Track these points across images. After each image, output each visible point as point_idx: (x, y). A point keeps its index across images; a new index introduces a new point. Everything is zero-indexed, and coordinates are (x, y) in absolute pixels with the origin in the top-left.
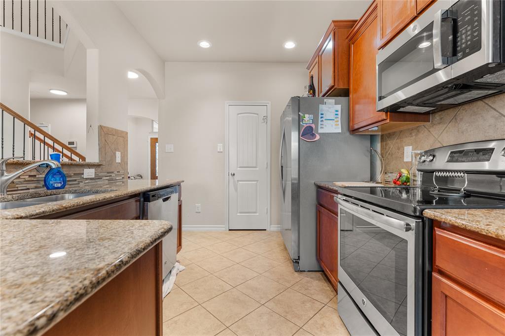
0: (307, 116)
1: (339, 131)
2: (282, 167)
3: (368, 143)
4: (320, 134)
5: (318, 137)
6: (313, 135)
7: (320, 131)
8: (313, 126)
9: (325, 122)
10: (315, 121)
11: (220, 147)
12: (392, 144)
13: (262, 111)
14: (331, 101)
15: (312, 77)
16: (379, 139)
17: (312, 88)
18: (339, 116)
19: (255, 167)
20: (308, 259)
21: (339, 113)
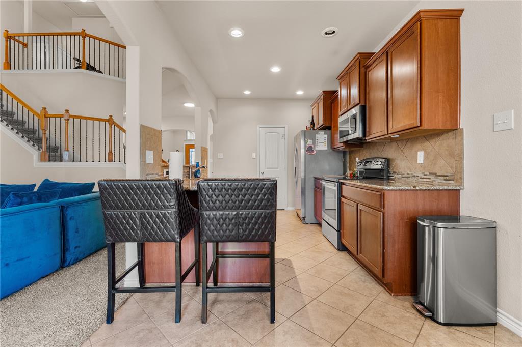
0: (309, 140)
1: (327, 149)
2: (295, 168)
3: (342, 155)
4: (316, 150)
5: (315, 152)
6: (313, 151)
7: (316, 149)
8: (313, 146)
9: (319, 144)
10: (314, 143)
11: (254, 155)
12: (352, 155)
13: (282, 131)
14: (322, 132)
15: (313, 117)
16: (348, 153)
17: (313, 123)
18: (327, 141)
19: (277, 168)
20: (310, 217)
21: (327, 139)
